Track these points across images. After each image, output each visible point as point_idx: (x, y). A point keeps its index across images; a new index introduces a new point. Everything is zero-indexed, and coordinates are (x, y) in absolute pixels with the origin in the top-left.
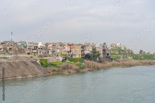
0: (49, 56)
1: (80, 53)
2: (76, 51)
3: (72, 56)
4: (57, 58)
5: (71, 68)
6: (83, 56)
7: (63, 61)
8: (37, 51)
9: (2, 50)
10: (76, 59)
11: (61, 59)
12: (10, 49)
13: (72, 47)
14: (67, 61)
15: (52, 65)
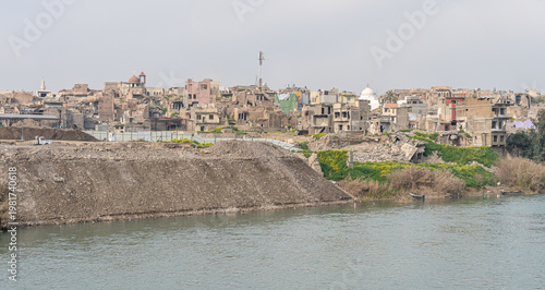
0: (370, 141)
1: (489, 131)
2: (472, 122)
3: (457, 141)
4: (394, 149)
5: (430, 185)
6: (498, 143)
7: (416, 158)
8: (331, 123)
9: (216, 119)
10: (468, 151)
11: (408, 149)
12: (244, 115)
13: (459, 106)
14: (434, 159)
15: (366, 172)
